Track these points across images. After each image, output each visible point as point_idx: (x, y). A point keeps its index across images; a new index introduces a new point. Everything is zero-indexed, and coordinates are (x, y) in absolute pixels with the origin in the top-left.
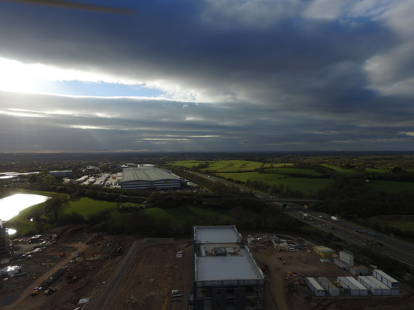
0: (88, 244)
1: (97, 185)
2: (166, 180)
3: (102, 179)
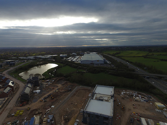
1: (73, 61)
2: (98, 61)
3: (76, 59)
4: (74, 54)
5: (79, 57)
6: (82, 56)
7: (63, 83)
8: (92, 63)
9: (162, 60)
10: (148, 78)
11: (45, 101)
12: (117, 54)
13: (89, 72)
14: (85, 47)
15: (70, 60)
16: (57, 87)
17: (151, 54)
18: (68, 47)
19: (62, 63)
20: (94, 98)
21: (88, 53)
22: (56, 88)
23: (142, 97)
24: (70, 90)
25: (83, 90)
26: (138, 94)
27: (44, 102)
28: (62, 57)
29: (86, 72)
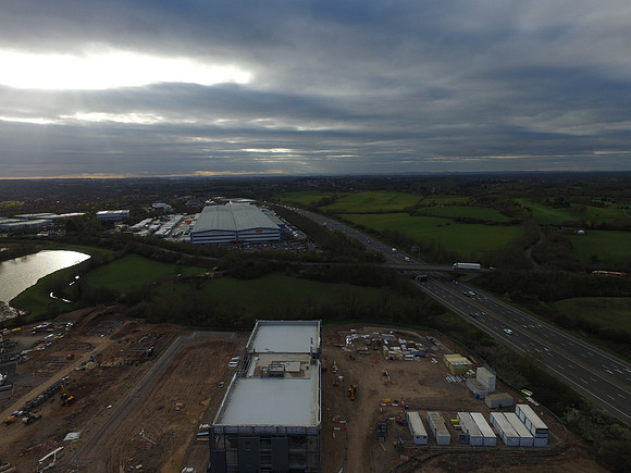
0: (112, 338)
1: (159, 236)
2: (259, 230)
3: (169, 225)
4: (159, 205)
5: (182, 220)
6: (197, 216)
7: (118, 330)
8: (237, 239)
9: (458, 220)
10: (423, 280)
11: (31, 420)
12: (326, 202)
13: (224, 275)
14: (207, 179)
15: (144, 233)
16: (91, 347)
17: (427, 201)
18: (132, 180)
19: (107, 245)
20: (251, 373)
21: (219, 203)
22: (86, 356)
23: (409, 346)
24: (150, 354)
25: (204, 346)
26: (398, 335)
27: (28, 423)
28: (109, 223)
29: (216, 277)
